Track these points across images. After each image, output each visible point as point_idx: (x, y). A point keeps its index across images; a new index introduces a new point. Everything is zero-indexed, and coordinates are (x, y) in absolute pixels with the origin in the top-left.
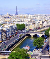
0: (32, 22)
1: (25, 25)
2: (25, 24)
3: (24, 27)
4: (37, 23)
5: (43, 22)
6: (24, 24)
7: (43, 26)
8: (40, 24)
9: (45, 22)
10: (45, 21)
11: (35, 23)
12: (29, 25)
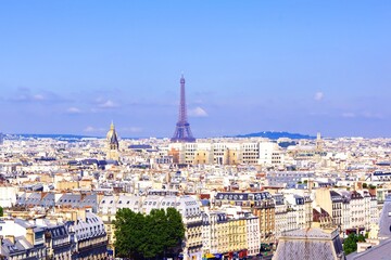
0: (246, 197)
1: (185, 221)
2: (182, 209)
3: (173, 236)
4: (293, 201)
5: (339, 200)
6: (174, 215)
7: (345, 227)
8: (318, 216)
9: (356, 196)
10: (361, 192)
11: (269, 207)
12: (220, 221)
